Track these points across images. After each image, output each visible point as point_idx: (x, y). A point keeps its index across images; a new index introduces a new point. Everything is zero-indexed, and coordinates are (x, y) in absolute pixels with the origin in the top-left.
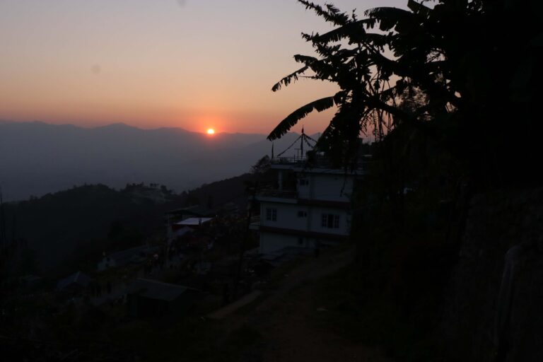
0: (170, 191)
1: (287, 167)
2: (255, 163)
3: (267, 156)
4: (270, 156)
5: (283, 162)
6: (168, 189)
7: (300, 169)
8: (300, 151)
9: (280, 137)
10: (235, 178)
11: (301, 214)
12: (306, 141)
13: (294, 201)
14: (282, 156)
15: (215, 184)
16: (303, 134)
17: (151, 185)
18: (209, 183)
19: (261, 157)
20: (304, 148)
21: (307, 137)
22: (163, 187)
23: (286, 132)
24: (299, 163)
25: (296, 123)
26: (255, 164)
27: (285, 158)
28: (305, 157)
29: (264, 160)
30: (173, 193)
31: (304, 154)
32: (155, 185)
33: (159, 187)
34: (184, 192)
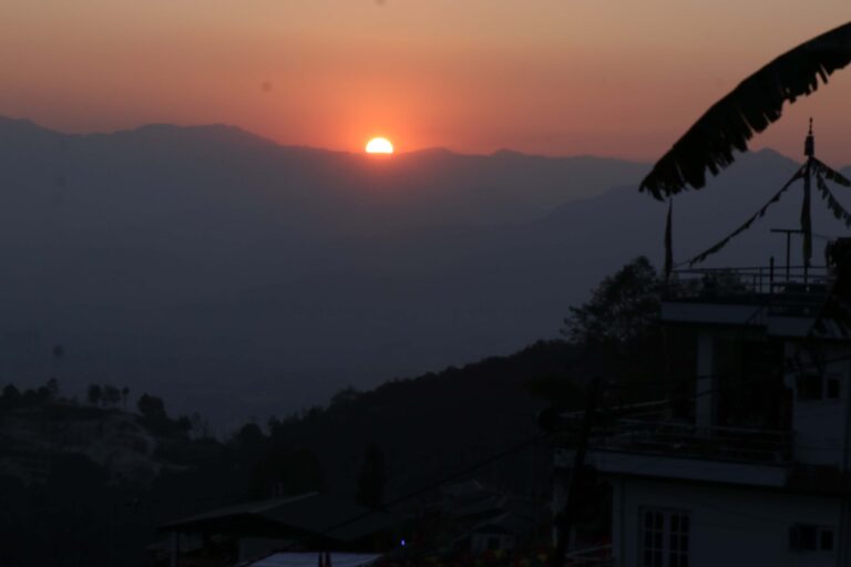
0: (185, 424)
1: (738, 315)
2: (585, 292)
3: (643, 262)
4: (658, 264)
5: (720, 288)
6: (173, 412)
7: (800, 327)
8: (798, 240)
9: (699, 182)
10: (494, 364)
11: (804, 539)
12: (826, 191)
13: (774, 476)
14: (712, 262)
15: (395, 392)
16: (813, 162)
17: (94, 392)
18: (368, 385)
19: (614, 269)
20: (815, 229)
21: (831, 174)
22: (150, 404)
23: (730, 159)
24: (794, 298)
25: (774, 118)
26: (585, 297)
27: (727, 273)
28: (820, 267)
29: (629, 280)
30: (193, 435)
31: (819, 257)
32: (113, 393)
33: (131, 405)
34: (250, 432)
